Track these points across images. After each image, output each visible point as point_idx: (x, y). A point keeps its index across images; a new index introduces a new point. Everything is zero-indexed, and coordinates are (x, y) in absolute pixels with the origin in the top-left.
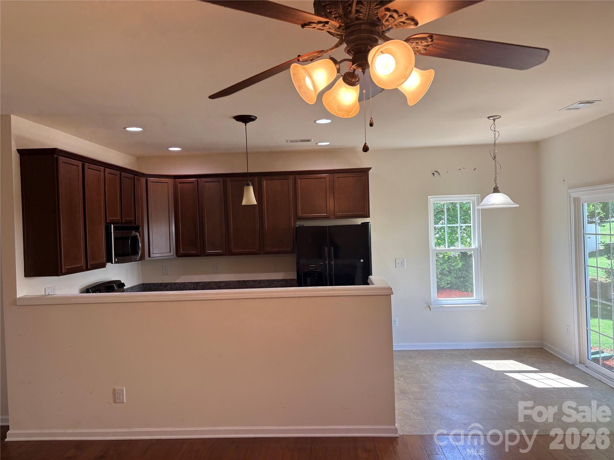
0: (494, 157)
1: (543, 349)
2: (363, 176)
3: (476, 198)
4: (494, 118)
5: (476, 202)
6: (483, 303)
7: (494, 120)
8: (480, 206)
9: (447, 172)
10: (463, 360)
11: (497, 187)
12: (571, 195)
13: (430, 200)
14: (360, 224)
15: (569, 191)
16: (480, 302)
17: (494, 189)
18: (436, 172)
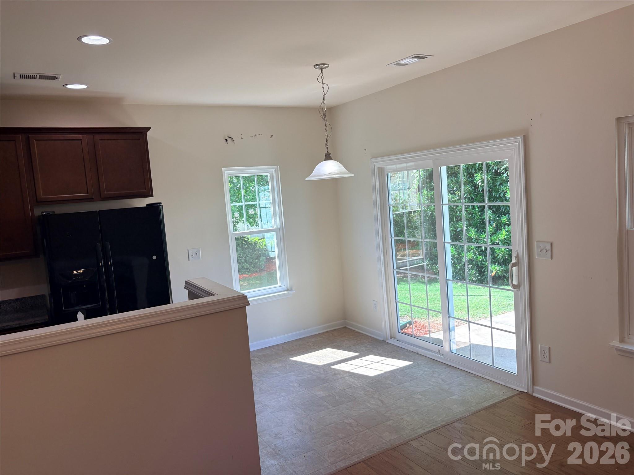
0: (323, 117)
1: (347, 328)
2: (139, 139)
3: (274, 170)
4: (321, 67)
5: (274, 175)
6: (289, 289)
7: (322, 70)
8: (312, 177)
9: (242, 138)
10: (280, 360)
11: (329, 154)
12: (375, 165)
13: (225, 173)
14: (146, 206)
15: (373, 161)
16: (286, 289)
17: (326, 155)
18: (229, 137)
